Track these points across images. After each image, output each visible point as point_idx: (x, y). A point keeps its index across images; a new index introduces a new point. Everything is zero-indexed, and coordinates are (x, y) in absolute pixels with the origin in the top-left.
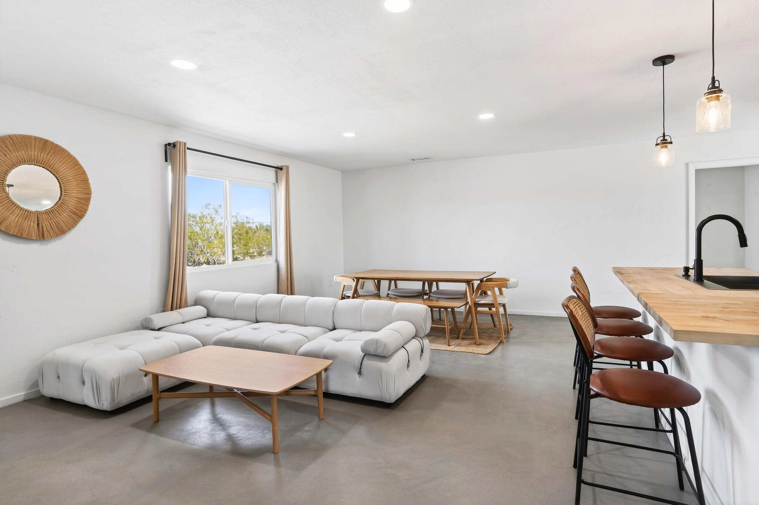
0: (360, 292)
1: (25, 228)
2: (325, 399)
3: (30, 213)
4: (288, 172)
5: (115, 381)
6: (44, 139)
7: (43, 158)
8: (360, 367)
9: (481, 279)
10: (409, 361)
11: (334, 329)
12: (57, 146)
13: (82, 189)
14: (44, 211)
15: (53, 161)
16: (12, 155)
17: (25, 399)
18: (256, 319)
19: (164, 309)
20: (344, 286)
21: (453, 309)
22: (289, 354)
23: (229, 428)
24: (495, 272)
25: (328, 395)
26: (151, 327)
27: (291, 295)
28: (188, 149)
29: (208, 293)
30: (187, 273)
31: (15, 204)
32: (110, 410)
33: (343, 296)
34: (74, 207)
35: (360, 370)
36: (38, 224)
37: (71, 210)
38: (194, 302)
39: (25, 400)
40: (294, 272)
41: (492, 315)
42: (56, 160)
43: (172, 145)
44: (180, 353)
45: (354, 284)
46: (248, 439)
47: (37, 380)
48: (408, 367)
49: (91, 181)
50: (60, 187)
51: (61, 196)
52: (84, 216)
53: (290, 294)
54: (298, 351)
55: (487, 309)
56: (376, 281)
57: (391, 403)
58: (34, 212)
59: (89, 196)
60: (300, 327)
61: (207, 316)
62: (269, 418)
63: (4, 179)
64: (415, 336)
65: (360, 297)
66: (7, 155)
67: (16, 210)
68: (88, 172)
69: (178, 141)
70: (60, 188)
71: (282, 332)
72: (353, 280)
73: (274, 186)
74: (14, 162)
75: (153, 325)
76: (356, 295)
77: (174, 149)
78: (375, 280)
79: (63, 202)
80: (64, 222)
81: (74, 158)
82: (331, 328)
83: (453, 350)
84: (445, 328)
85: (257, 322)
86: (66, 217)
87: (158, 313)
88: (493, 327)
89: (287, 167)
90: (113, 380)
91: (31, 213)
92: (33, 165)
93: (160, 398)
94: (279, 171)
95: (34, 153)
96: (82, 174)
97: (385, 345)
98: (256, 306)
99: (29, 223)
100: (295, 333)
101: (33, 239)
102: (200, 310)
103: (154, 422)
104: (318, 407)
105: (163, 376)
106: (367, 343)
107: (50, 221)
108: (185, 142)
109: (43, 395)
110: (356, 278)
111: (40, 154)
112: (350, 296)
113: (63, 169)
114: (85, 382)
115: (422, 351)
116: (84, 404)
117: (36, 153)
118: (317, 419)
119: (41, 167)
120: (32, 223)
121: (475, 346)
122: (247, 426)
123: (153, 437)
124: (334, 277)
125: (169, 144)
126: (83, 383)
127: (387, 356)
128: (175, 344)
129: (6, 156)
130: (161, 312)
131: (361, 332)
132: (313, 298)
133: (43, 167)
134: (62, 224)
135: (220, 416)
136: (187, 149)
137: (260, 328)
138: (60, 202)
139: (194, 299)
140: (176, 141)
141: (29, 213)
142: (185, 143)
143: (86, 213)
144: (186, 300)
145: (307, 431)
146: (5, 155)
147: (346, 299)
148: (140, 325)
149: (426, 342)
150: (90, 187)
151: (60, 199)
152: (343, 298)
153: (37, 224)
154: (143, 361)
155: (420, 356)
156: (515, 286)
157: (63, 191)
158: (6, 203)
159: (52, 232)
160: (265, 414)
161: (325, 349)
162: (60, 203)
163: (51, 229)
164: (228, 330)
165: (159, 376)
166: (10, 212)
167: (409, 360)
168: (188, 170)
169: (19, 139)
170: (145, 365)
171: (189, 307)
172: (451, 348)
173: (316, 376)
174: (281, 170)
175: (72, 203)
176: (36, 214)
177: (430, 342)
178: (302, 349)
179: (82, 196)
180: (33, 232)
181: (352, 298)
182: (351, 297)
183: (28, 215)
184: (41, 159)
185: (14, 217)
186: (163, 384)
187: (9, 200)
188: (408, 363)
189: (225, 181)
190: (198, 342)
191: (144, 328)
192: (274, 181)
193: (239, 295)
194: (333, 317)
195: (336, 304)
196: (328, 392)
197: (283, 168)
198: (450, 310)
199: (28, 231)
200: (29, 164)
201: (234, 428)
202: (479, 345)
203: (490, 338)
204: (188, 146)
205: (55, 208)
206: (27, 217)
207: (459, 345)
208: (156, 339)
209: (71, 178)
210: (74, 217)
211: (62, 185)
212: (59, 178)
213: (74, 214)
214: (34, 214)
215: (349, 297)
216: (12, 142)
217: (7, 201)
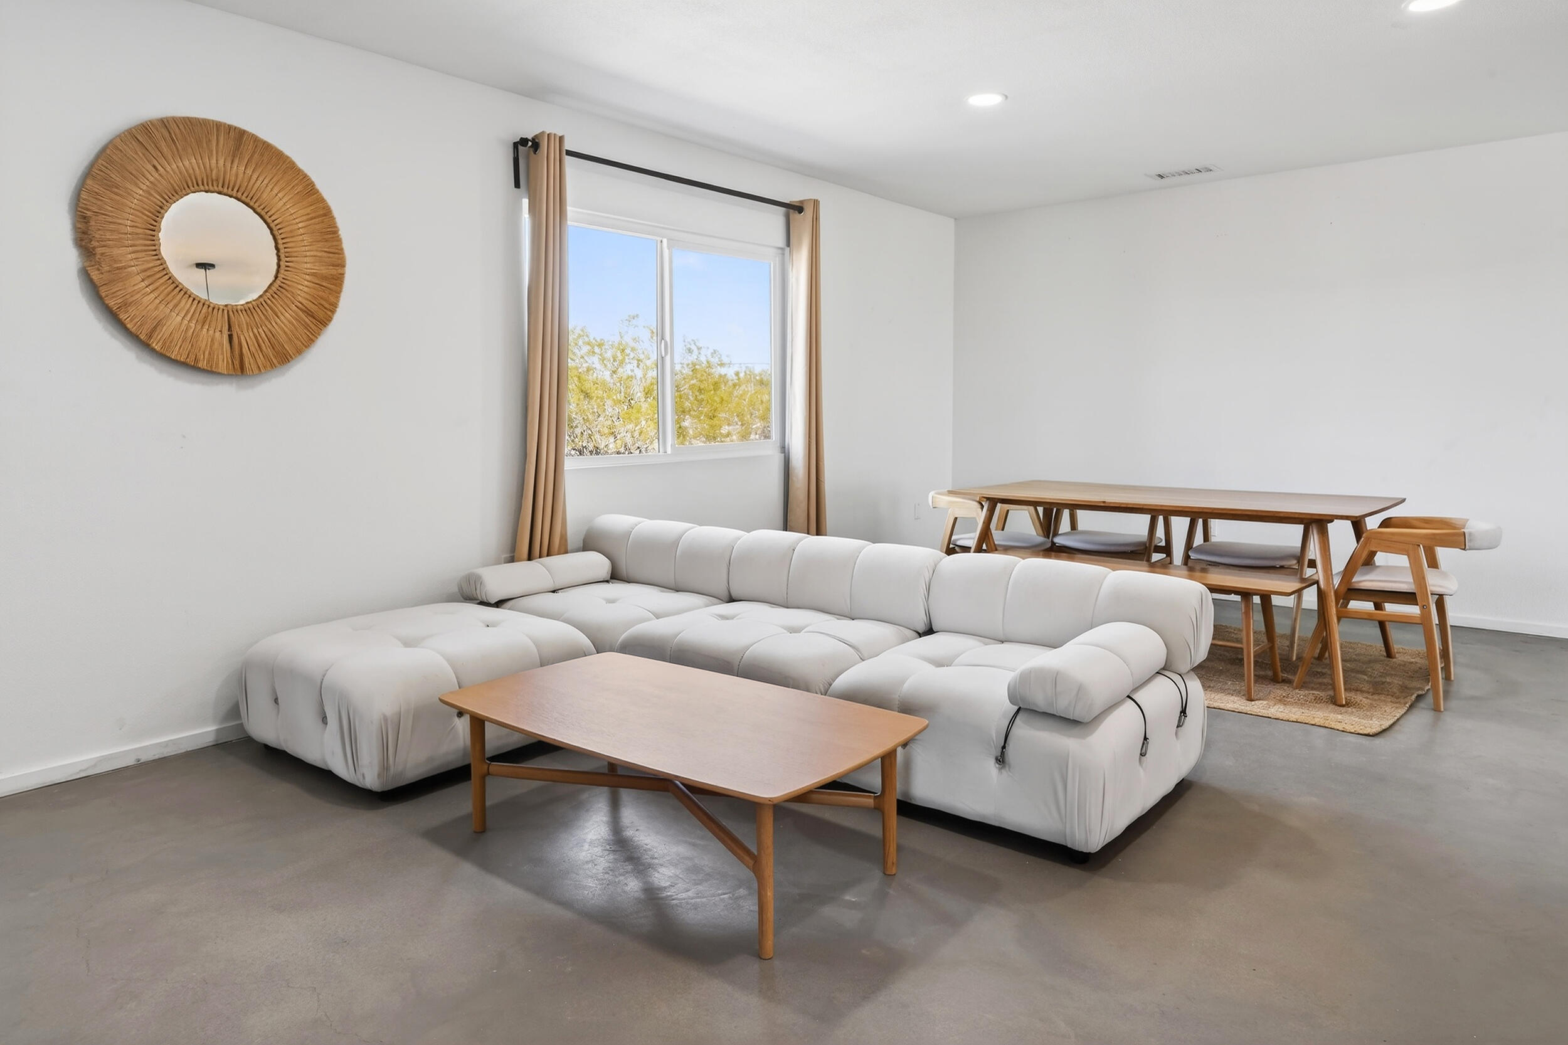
0: (998, 536)
1: (204, 343)
2: (901, 817)
3: (213, 309)
4: (816, 219)
5: (389, 723)
6: (235, 128)
7: (237, 176)
8: (1003, 744)
9: (1356, 517)
10: (1145, 738)
11: (928, 631)
12: (267, 146)
13: (325, 254)
14: (242, 305)
15: (259, 182)
16: (168, 168)
17: (216, 741)
18: (729, 591)
19: (512, 555)
20: (956, 519)
21: (1266, 597)
22: (808, 690)
23: (650, 869)
24: (1404, 500)
25: (910, 810)
26: (480, 599)
27: (817, 535)
28: (570, 153)
29: (615, 521)
30: (565, 469)
31: (180, 286)
32: (379, 791)
33: (951, 546)
34: (307, 297)
35: (1003, 753)
36: (230, 337)
37: (301, 303)
38: (582, 542)
39: (217, 745)
40: (826, 478)
41: (1382, 625)
42: (266, 182)
43: (530, 144)
44: (541, 666)
45: (982, 515)
46: (695, 907)
47: (238, 702)
48: (1143, 755)
49: (343, 233)
50: (277, 248)
51: (278, 271)
52: (330, 319)
53: (815, 533)
54: (831, 685)
55: (1368, 606)
56: (1040, 510)
57: (1090, 853)
58: (221, 307)
59: (340, 271)
60: (838, 619)
61: (611, 578)
62: (751, 863)
63: (155, 226)
64: (1165, 670)
65: (996, 550)
66: (159, 167)
67: (184, 302)
68: (337, 212)
69: (543, 133)
70: (276, 252)
71: (794, 630)
72: (979, 506)
73: (780, 255)
74: (175, 185)
75: (485, 593)
76: (985, 543)
77: (535, 153)
78: (1038, 508)
79: (282, 285)
80: (285, 333)
81: (305, 176)
82: (921, 628)
83: (1264, 712)
84: (1242, 649)
85: (731, 600)
86: (290, 322)
87: (498, 562)
88: (1383, 658)
89: (816, 203)
90: (385, 719)
91: (216, 310)
92: (216, 194)
93: (489, 774)
94: (794, 216)
95: (218, 162)
96: (325, 215)
97: (1081, 689)
98: (728, 560)
99: (211, 332)
100: (827, 637)
101: (219, 374)
102: (596, 563)
103: (475, 832)
104: (884, 842)
105: (492, 722)
106: (1026, 678)
107: (255, 331)
108: (560, 135)
109: (249, 737)
110: (988, 499)
111: (229, 165)
112: (970, 548)
113: (281, 203)
114: (326, 717)
115: (1183, 712)
116: (326, 768)
117: (221, 162)
118: (878, 874)
119: (233, 199)
120: (218, 334)
121: (1332, 706)
122: (694, 870)
123: (467, 869)
124: (928, 497)
125: (523, 141)
126: (324, 720)
127: (1086, 720)
128: (531, 644)
129: (156, 169)
130: (505, 563)
131: (1003, 645)
132: (874, 545)
133: (239, 200)
134: (282, 338)
135: (629, 833)
136: (566, 154)
137: (737, 615)
138: (276, 285)
139: (582, 538)
140: (539, 132)
141: (211, 309)
142: (561, 139)
143: (333, 312)
144: (564, 537)
145: (852, 906)
146: (154, 167)
147: (957, 553)
148: (457, 590)
149: (1195, 685)
150: (342, 249)
151: (276, 277)
152: (950, 551)
153: (228, 337)
154: (455, 678)
155: (1178, 727)
156: (1491, 544)
157: (282, 256)
158: (162, 284)
159: (261, 360)
160: (739, 851)
161: (905, 685)
162: (278, 288)
163: (259, 352)
164: (658, 616)
165: (486, 722)
166: (171, 306)
167: (1147, 737)
168: (570, 210)
169: (181, 127)
170: (460, 688)
171: (571, 552)
172: (1257, 707)
173: (880, 759)
174: (800, 213)
175: (302, 288)
176: (226, 312)
177: (1206, 687)
178: (843, 681)
179: (324, 271)
180: (221, 357)
181: (974, 552)
182: (972, 550)
183: (208, 313)
184: (233, 179)
185: (179, 318)
186: (494, 740)
187: (167, 277)
188: (1143, 744)
189: (659, 239)
190: (586, 641)
191: (467, 600)
192: (780, 241)
193: (689, 529)
194: (927, 599)
195: (936, 566)
196: (909, 801)
197: (805, 207)
198: (1257, 599)
199: (210, 354)
200: (206, 192)
201: (662, 870)
202: (1343, 706)
203: (1378, 689)
204: (568, 146)
205: (265, 298)
206: (206, 317)
207: (1282, 701)
208: (488, 626)
209: (300, 225)
210: (309, 322)
211: (280, 242)
212: (272, 225)
213: (308, 314)
214: (221, 311)
215: (966, 549)
216: (167, 135)
217: (162, 281)
